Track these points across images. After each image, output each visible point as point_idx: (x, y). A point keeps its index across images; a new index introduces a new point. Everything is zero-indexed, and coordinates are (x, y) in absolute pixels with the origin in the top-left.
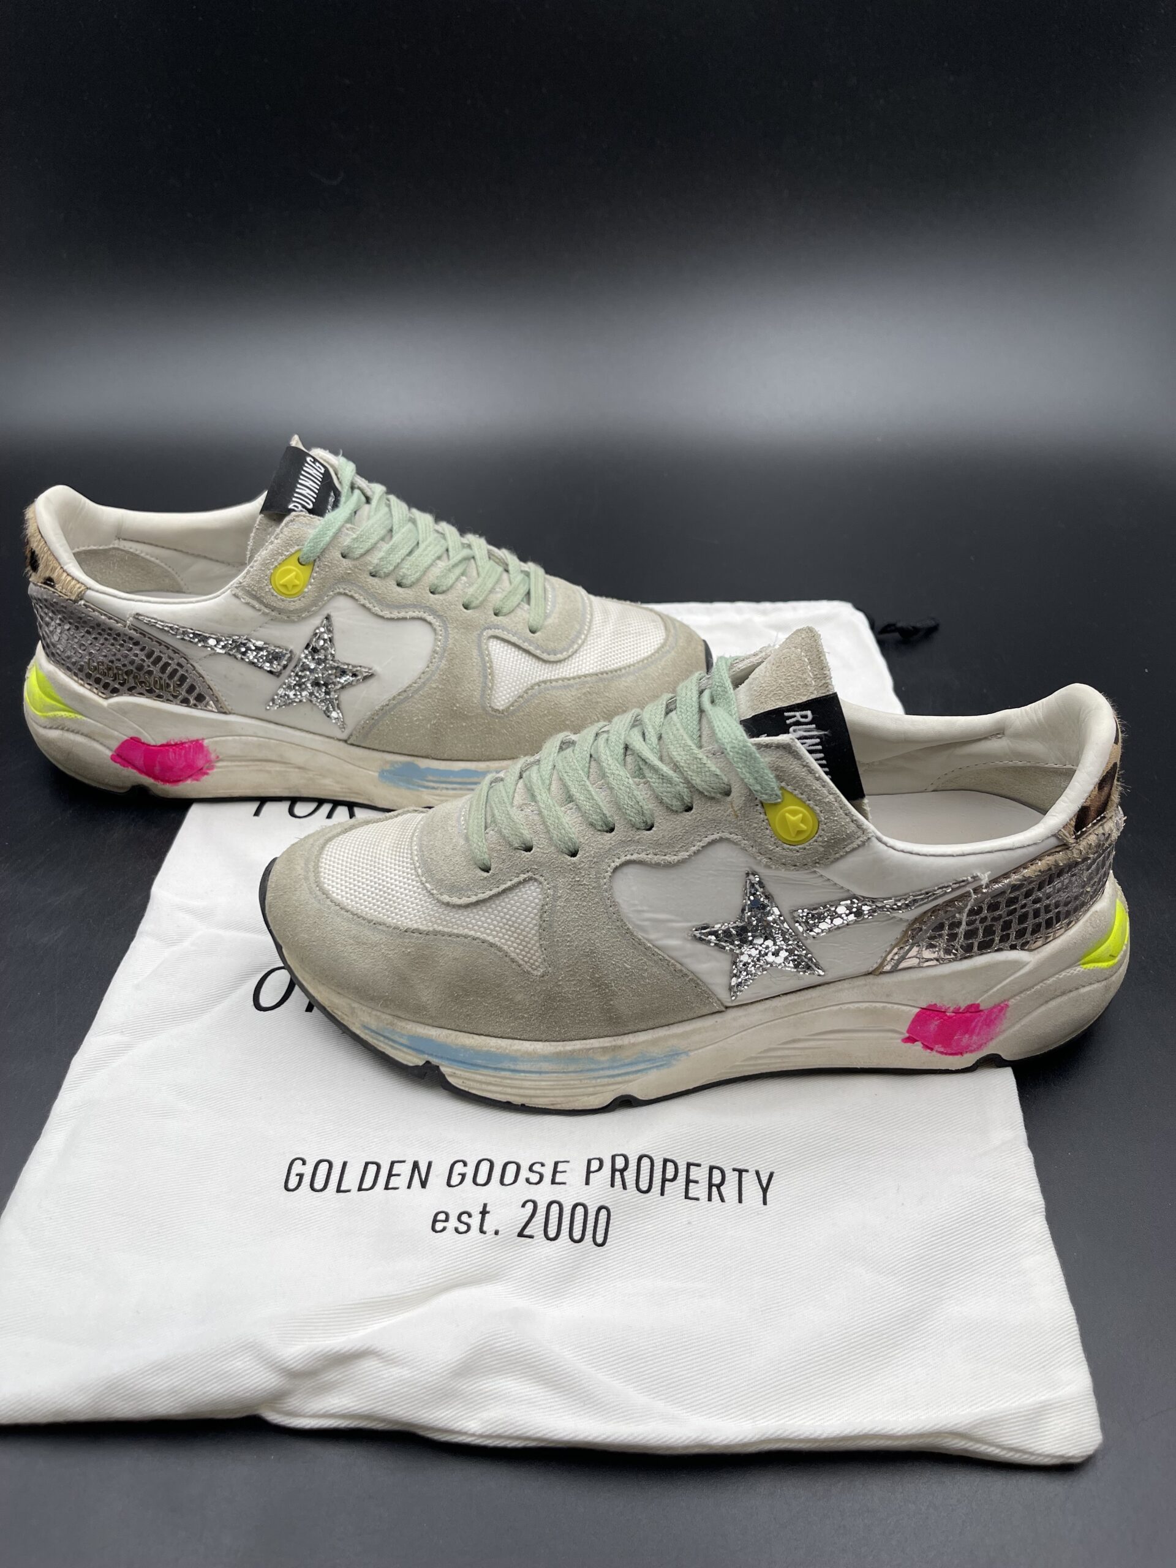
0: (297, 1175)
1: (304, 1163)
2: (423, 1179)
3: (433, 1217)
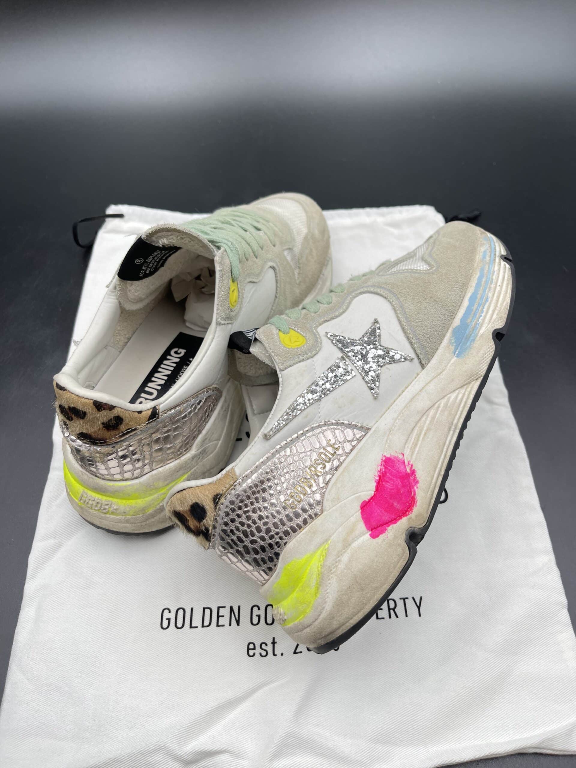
0: (167, 619)
1: (170, 611)
2: (237, 618)
3: (247, 646)
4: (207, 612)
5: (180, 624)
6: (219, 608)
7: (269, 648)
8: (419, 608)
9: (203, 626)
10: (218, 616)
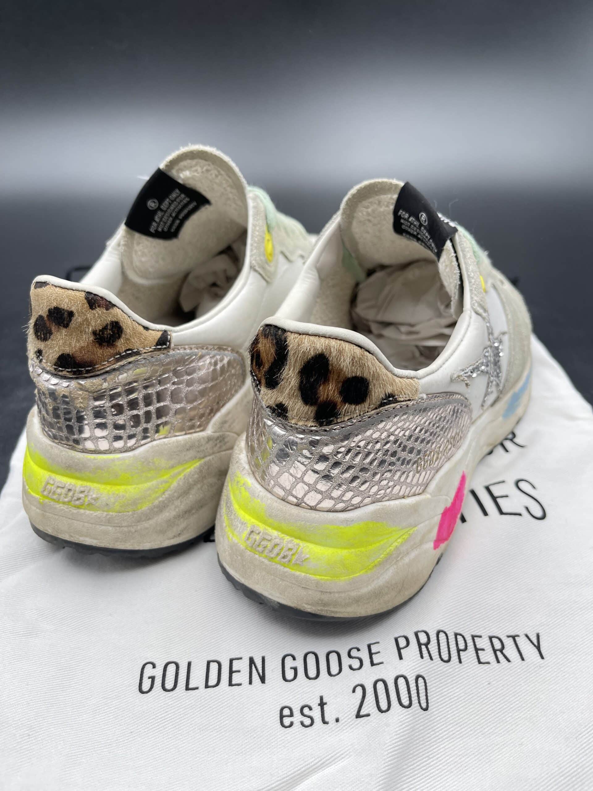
0: (149, 678)
1: (154, 667)
2: (261, 674)
3: (279, 712)
4: (214, 667)
5: (169, 684)
6: (231, 661)
7: (316, 713)
8: (538, 648)
9: (207, 686)
10: (231, 672)
